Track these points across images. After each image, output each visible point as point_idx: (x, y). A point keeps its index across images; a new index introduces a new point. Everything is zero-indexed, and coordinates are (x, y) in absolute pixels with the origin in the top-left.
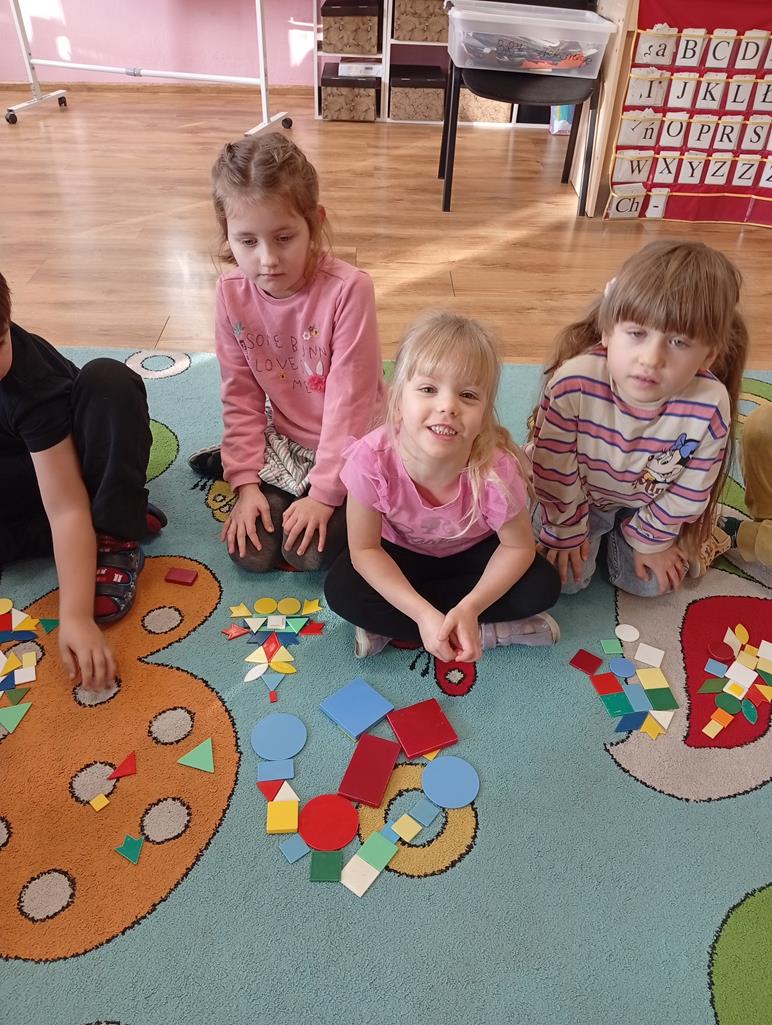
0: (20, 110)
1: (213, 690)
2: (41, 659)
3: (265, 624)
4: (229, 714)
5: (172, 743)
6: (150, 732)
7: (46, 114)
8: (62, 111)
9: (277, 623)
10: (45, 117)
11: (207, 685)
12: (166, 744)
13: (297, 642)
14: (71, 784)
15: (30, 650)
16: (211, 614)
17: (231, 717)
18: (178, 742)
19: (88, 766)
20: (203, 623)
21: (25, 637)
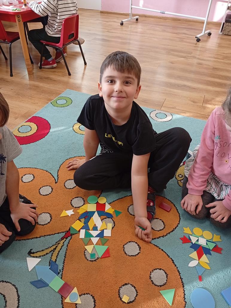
0: (125, 21)
1: (175, 265)
2: (113, 227)
3: (198, 241)
4: (182, 280)
5: (158, 286)
6: (150, 277)
7: (132, 23)
8: (136, 23)
9: (202, 242)
10: (131, 24)
11: (173, 262)
12: (156, 285)
13: (210, 254)
14: (119, 290)
15: (110, 222)
16: (176, 228)
17: (182, 282)
18: (161, 286)
19: (126, 284)
20: (172, 231)
21: (109, 216)
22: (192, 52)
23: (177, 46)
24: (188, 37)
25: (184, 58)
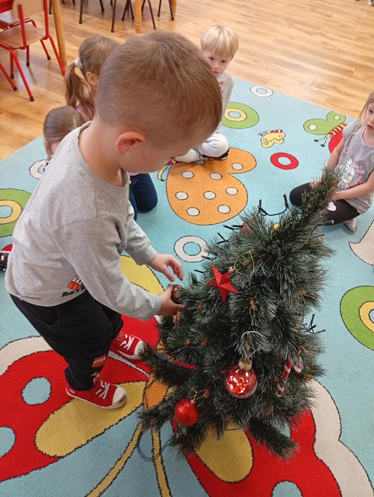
6: (226, 190)
11: (244, 186)
12: (229, 194)
14: (204, 193)
18: (232, 195)
19: (209, 191)
20: (248, 171)
22: (320, 27)
23: (304, 17)
24: (323, 6)
25: (308, 33)
